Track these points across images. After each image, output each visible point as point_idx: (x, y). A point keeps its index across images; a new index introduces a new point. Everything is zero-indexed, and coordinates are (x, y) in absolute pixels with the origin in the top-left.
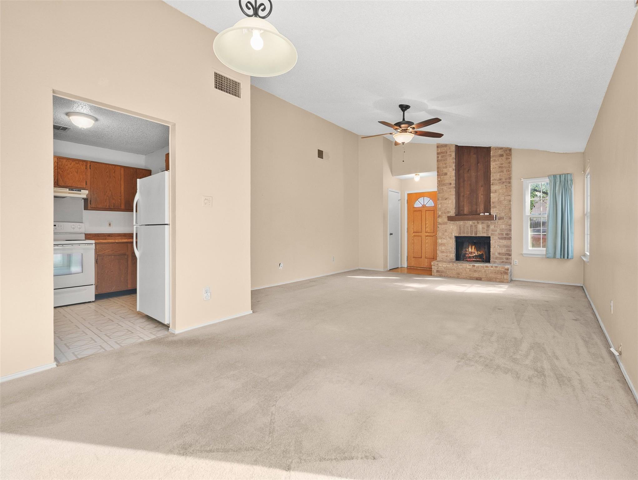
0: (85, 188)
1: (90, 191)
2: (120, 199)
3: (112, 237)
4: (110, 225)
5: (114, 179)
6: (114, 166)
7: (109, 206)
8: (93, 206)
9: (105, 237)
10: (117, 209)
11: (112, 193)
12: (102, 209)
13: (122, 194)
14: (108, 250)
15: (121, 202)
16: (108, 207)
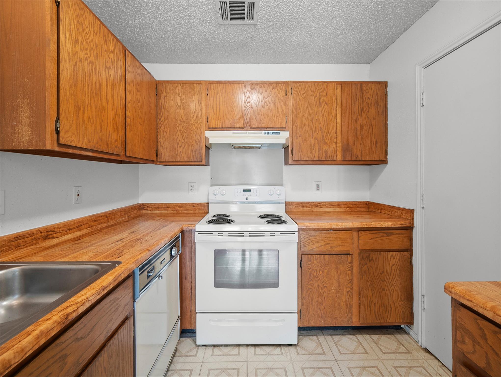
0: (285, 128)
1: (291, 134)
2: (335, 143)
3: (321, 207)
4: (318, 187)
5: (326, 106)
6: (326, 84)
7: (319, 157)
8: (296, 157)
9: (312, 208)
10: (330, 160)
11: (322, 132)
12: (308, 163)
13: (338, 133)
14: (320, 244)
15: (336, 147)
16: (316, 159)
